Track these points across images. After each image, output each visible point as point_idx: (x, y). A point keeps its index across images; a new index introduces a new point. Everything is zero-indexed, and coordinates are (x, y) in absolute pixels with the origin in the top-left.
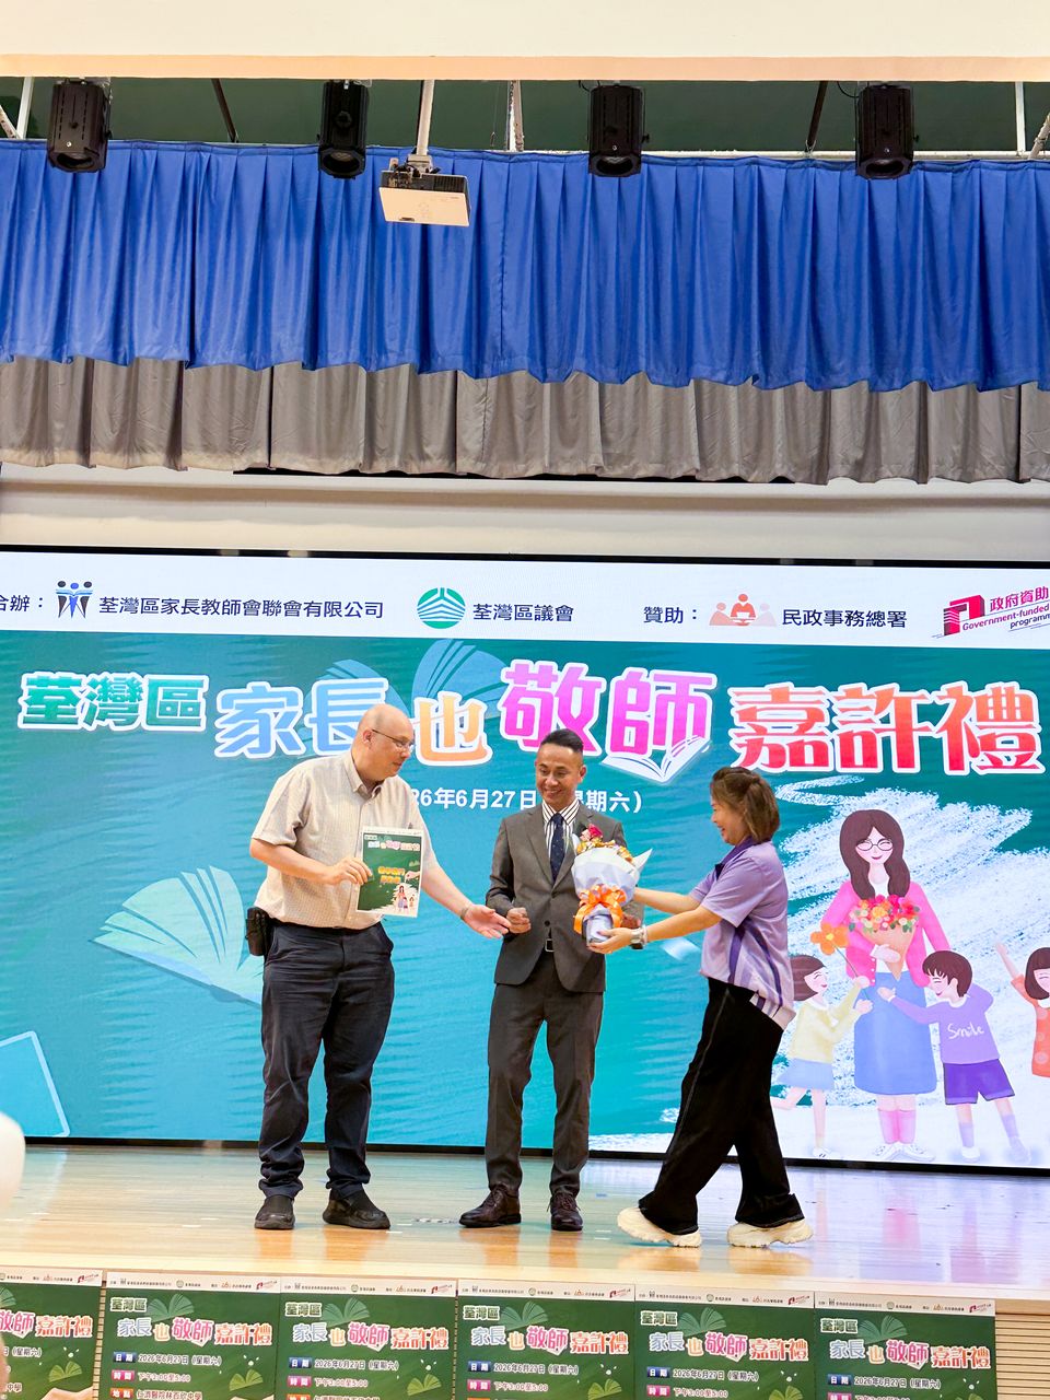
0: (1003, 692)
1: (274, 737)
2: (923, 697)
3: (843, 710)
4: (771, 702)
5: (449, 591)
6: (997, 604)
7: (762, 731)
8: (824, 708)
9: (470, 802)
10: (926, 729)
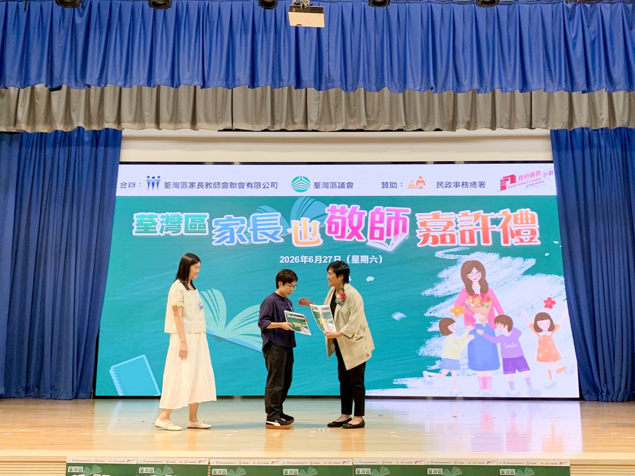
0: (524, 212)
1: (236, 237)
2: (492, 215)
3: (461, 221)
4: (434, 218)
5: (304, 177)
6: (521, 177)
7: (429, 230)
8: (453, 221)
9: (314, 261)
10: (494, 228)
